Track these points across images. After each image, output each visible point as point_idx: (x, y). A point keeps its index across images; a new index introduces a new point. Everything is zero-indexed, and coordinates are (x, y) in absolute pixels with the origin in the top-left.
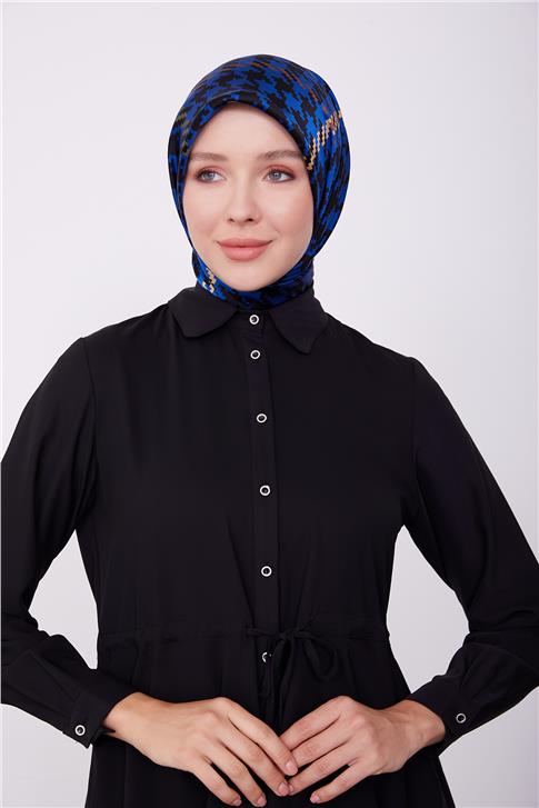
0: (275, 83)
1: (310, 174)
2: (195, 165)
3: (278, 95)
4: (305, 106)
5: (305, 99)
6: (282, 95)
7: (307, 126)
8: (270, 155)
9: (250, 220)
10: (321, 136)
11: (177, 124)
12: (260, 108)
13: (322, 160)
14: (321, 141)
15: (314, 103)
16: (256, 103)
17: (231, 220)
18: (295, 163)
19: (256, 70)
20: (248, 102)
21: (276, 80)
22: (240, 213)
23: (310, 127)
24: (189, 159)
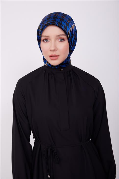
0: (59, 19)
1: (68, 39)
2: (42, 38)
3: (60, 22)
4: (67, 24)
5: (66, 23)
6: (61, 22)
7: (67, 29)
8: (59, 36)
9: (55, 50)
10: (70, 30)
11: (38, 29)
12: (56, 25)
13: (71, 36)
14: (70, 31)
15: (68, 23)
16: (55, 24)
17: (51, 50)
18: (65, 37)
19: (55, 16)
20: (54, 24)
21: (60, 18)
22: (53, 49)
23: (68, 29)
24: (41, 37)
